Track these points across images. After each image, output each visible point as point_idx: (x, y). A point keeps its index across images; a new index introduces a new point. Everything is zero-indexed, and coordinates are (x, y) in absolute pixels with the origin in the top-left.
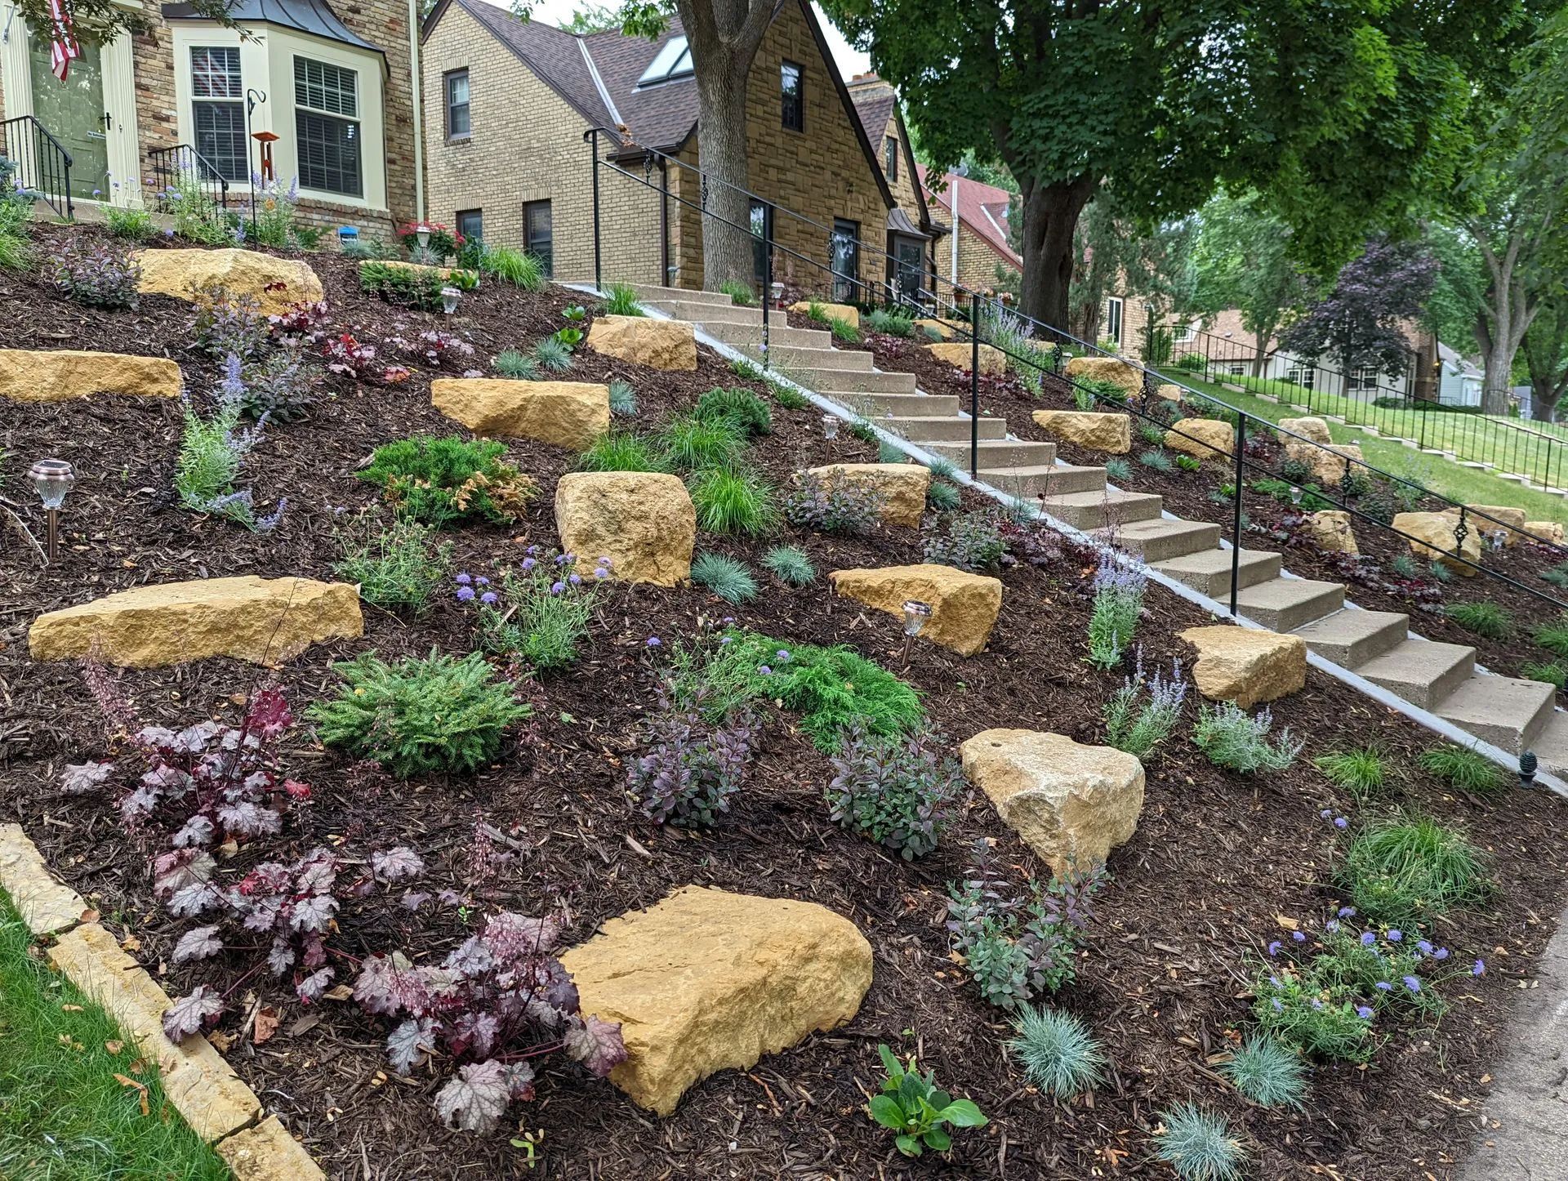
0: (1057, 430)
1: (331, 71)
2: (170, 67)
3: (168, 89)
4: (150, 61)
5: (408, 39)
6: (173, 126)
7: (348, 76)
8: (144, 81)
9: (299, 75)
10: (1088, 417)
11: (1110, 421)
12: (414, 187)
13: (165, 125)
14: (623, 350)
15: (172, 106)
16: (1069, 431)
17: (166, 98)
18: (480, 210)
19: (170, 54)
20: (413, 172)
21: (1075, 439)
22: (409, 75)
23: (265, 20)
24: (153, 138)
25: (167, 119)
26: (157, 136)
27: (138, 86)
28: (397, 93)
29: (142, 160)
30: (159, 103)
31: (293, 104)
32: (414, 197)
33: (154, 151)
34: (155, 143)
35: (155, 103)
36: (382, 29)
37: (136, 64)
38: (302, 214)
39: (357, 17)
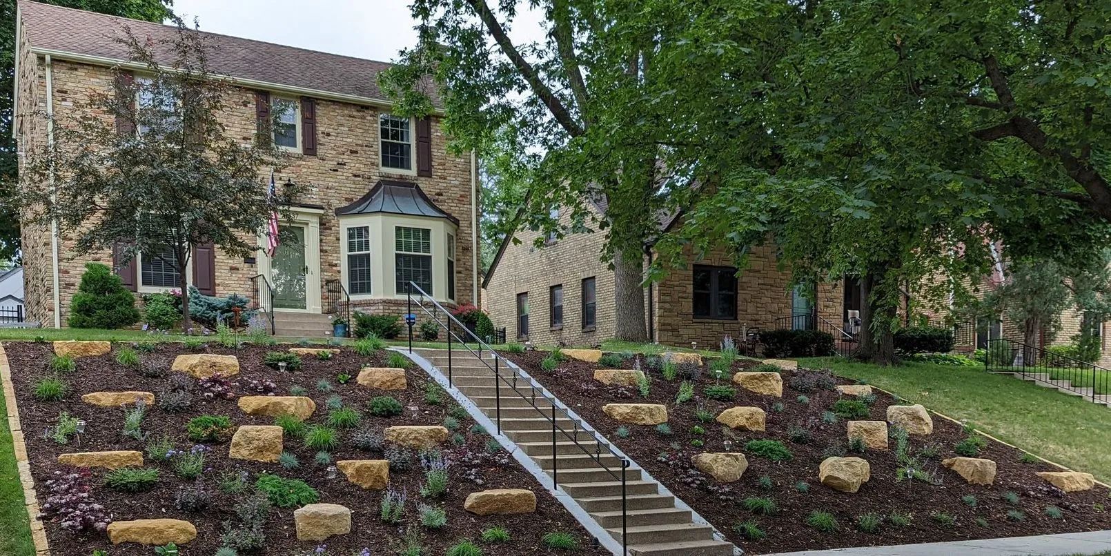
0: (610, 414)
1: (416, 230)
2: (338, 239)
3: (337, 251)
4: (328, 238)
5: (471, 204)
6: (338, 268)
7: (427, 233)
8: (324, 248)
9: (398, 235)
10: (627, 406)
11: (637, 408)
12: (472, 285)
13: (334, 268)
14: (367, 382)
15: (338, 259)
16: (615, 413)
17: (335, 255)
18: (561, 285)
19: (338, 233)
20: (472, 277)
21: (618, 418)
22: (471, 223)
23: (381, 211)
24: (328, 275)
25: (336, 265)
26: (330, 274)
27: (321, 251)
28: (463, 235)
29: (322, 287)
30: (332, 258)
31: (394, 251)
32: (472, 291)
33: (328, 282)
34: (329, 278)
35: (330, 258)
36: (456, 201)
37: (321, 240)
38: (396, 308)
39: (441, 197)
